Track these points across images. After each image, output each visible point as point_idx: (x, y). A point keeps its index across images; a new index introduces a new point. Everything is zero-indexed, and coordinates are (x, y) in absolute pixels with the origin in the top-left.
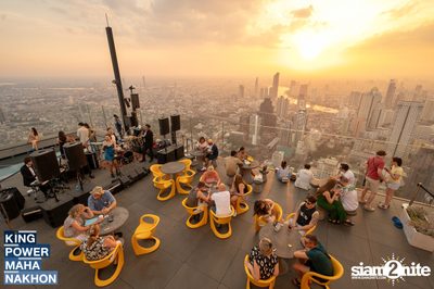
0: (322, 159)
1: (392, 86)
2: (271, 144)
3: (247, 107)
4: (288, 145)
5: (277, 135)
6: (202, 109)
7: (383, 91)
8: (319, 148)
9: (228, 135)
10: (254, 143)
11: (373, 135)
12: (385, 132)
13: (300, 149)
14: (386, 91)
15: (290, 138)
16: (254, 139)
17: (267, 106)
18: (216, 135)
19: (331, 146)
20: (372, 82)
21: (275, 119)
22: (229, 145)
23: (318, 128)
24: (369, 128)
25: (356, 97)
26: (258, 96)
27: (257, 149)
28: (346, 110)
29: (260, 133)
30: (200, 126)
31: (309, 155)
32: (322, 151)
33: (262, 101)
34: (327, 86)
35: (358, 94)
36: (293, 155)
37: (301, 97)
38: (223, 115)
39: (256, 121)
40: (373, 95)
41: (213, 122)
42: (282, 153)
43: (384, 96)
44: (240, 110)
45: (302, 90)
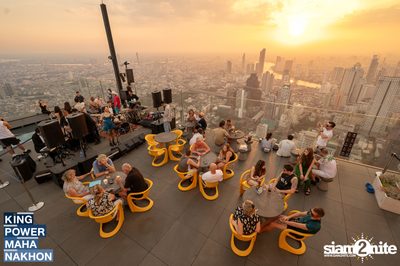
0: (303, 131)
1: (375, 62)
2: (256, 118)
3: (235, 82)
4: (272, 118)
5: (261, 109)
6: (192, 85)
7: (366, 66)
8: (300, 121)
9: (216, 108)
10: (240, 115)
11: (353, 109)
12: (365, 106)
13: (283, 122)
14: (369, 65)
15: (274, 111)
16: (241, 112)
17: (253, 81)
18: (205, 108)
19: (312, 119)
20: (355, 57)
21: (260, 93)
22: (217, 118)
23: (301, 102)
24: (349, 103)
25: (338, 73)
26: (245, 71)
27: (242, 122)
28: (329, 85)
29: (246, 107)
30: (190, 100)
31: (292, 127)
32: (305, 124)
33: (249, 76)
34: (312, 62)
35: (341, 69)
36: (276, 127)
37: (286, 72)
38: (212, 90)
39: (243, 95)
40: (356, 71)
41: (202, 97)
42: (266, 126)
43: (366, 71)
44: (228, 85)
45: (287, 66)
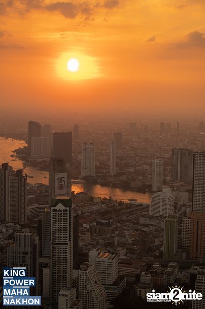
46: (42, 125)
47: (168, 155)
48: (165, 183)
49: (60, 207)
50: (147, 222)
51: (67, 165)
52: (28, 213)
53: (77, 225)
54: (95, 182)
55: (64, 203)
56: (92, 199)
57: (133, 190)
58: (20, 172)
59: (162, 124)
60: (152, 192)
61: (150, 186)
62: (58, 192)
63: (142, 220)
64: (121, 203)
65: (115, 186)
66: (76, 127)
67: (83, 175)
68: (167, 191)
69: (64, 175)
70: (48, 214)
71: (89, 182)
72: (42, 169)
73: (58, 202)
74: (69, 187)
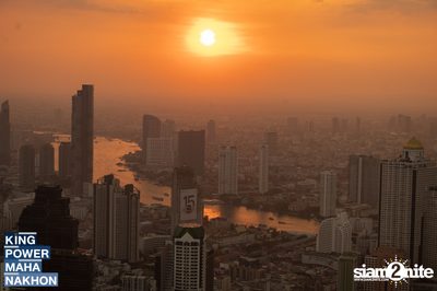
33: (29, 199)
37: (184, 177)
46: (163, 120)
47: (343, 165)
48: (339, 205)
49: (187, 238)
50: (313, 261)
51: (198, 179)
52: (141, 246)
53: (211, 264)
54: (238, 203)
55: (194, 232)
56: (233, 227)
57: (292, 214)
58: (129, 187)
59: (335, 120)
60: (320, 218)
61: (317, 210)
62: (184, 216)
63: (306, 259)
64: (275, 233)
65: (266, 209)
66: (212, 123)
67: (220, 192)
68: (342, 216)
69: (193, 192)
70: (170, 248)
71: (229, 203)
72: (162, 183)
73: (184, 231)
74: (200, 210)
